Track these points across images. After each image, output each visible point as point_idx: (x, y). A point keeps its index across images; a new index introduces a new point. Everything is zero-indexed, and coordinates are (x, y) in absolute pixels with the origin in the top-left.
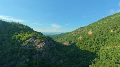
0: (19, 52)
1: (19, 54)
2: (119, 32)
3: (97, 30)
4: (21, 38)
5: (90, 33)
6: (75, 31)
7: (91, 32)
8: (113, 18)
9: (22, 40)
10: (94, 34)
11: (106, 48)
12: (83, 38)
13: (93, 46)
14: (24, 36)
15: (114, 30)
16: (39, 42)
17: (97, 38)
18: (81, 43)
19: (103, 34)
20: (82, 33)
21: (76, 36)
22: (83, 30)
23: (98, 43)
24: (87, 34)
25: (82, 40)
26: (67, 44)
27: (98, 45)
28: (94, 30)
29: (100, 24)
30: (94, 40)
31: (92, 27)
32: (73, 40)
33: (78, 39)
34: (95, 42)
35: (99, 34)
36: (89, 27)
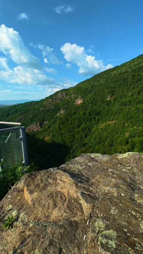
2: (116, 100)
3: (89, 96)
7: (80, 101)
8: (113, 73)
10: (84, 103)
11: (100, 127)
12: (66, 112)
13: (83, 126)
15: (111, 97)
17: (88, 111)
18: (64, 123)
19: (98, 104)
20: (65, 102)
21: (52, 109)
22: (66, 95)
23: (91, 120)
24: (75, 104)
25: (66, 117)
26: (34, 127)
27: (90, 122)
28: (85, 95)
29: (95, 83)
30: (85, 115)
31: (82, 89)
32: (47, 118)
33: (58, 115)
34: (86, 117)
35: (92, 103)
36: (77, 89)
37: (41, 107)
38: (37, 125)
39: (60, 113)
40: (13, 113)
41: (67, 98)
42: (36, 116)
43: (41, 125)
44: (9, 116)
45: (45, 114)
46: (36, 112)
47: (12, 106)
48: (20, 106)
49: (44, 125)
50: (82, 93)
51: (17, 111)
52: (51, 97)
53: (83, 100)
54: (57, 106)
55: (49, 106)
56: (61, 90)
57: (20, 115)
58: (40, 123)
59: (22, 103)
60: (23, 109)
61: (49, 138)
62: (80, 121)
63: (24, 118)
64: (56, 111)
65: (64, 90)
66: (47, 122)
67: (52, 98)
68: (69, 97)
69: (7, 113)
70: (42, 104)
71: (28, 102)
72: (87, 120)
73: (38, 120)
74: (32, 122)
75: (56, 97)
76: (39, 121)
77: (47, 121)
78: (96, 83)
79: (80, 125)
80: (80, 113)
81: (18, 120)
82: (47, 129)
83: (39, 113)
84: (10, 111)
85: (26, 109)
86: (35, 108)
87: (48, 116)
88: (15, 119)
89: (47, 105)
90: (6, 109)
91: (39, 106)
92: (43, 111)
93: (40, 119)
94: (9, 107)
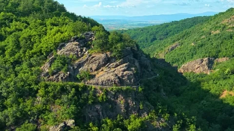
0: (39, 91)
1: (39, 99)
4: (35, 45)
9: (41, 51)
14: (46, 34)
16: (101, 60)
26: (197, 66)
32: (225, 51)
37: (216, 28)
38: (202, 62)
40: (162, 37)
42: (202, 46)
43: (210, 64)
44: (155, 41)
45: (222, 43)
46: (204, 36)
47: (162, 25)
48: (174, 26)
49: (217, 64)
51: (167, 34)
57: (174, 42)
58: (209, 59)
60: (178, 31)
61: (231, 95)
63: (179, 47)
66: (224, 59)
69: (152, 37)
70: (217, 23)
71: (188, 19)
73: (206, 53)
74: (193, 55)
76: (207, 55)
77: (224, 57)
81: (169, 50)
82: (227, 75)
83: (209, 39)
84: (157, 32)
85: (184, 31)
86: (201, 31)
87: (227, 47)
88: (165, 47)
89: (230, 24)
90: (152, 29)
91: (210, 27)
92: (217, 37)
93: (210, 52)
94: (157, 26)
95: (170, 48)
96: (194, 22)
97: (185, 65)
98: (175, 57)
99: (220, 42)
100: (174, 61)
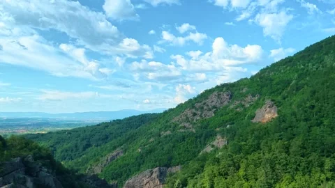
3: (297, 99)
5: (267, 115)
6: (191, 103)
7: (270, 112)
10: (281, 119)
12: (231, 142)
17: (298, 141)
18: (225, 174)
19: (326, 122)
20: (228, 116)
21: (194, 134)
22: (230, 99)
23: (308, 168)
24: (254, 121)
25: (230, 156)
26: (145, 181)
27: (307, 177)
28: (284, 99)
29: (310, 66)
30: (288, 152)
31: (274, 82)
32: (178, 156)
33: (209, 149)
34: (293, 160)
35: (306, 120)
36: (260, 83)
37: (166, 128)
38: (152, 174)
39: (213, 146)
40: (100, 142)
41: (232, 107)
42: (151, 151)
43: (162, 176)
44: (89, 149)
45: (174, 146)
46: (152, 140)
47: (99, 125)
48: (116, 126)
49: (171, 175)
50: (273, 92)
51: (107, 138)
52: (191, 104)
53: (279, 112)
54: (206, 127)
55: (185, 127)
56: (217, 87)
57: (115, 148)
58: (160, 169)
59: (121, 117)
60: (121, 133)
62: (273, 169)
63: (122, 155)
64: (202, 138)
65: (224, 85)
66: (178, 168)
67: (193, 107)
68: (237, 103)
69: (85, 143)
70: (167, 122)
71: (134, 116)
72: (297, 169)
73: (156, 161)
74: (139, 165)
75: (205, 104)
76: (157, 164)
77: (178, 165)
78: (313, 65)
79: (275, 183)
80: (273, 147)
81: (107, 160)
82: (177, 187)
83: (159, 142)
84: (92, 136)
85: (128, 133)
86: (149, 131)
87: (181, 152)
88: (102, 156)
89: (181, 123)
90: (85, 131)
91: (159, 126)
92: (168, 139)
93: (161, 159)
94: (92, 126)
95: (109, 158)
96: (142, 121)
97: (130, 181)
98: (115, 170)
99: (172, 145)
100: (115, 176)
